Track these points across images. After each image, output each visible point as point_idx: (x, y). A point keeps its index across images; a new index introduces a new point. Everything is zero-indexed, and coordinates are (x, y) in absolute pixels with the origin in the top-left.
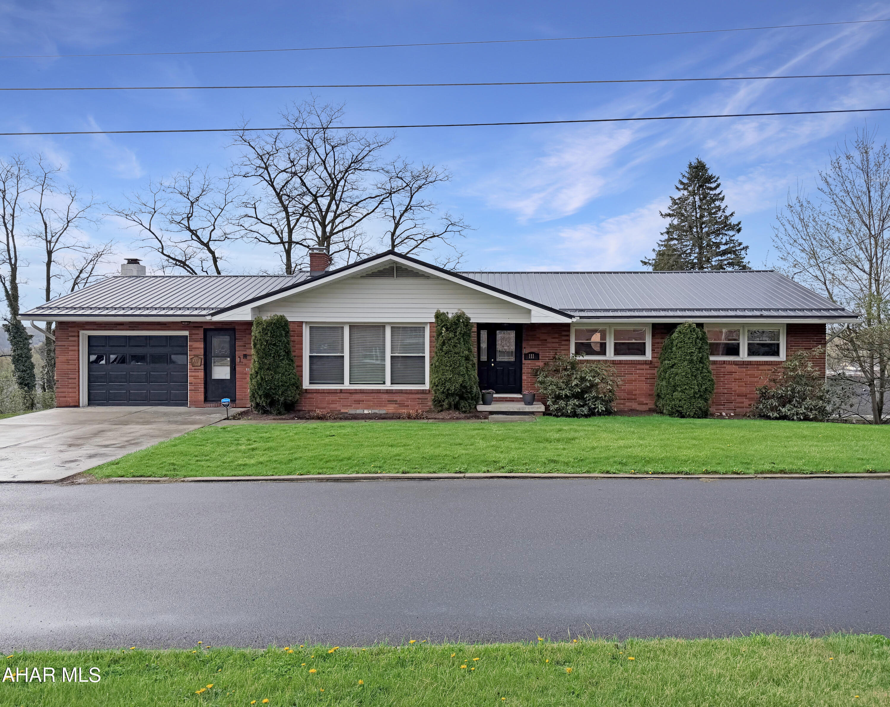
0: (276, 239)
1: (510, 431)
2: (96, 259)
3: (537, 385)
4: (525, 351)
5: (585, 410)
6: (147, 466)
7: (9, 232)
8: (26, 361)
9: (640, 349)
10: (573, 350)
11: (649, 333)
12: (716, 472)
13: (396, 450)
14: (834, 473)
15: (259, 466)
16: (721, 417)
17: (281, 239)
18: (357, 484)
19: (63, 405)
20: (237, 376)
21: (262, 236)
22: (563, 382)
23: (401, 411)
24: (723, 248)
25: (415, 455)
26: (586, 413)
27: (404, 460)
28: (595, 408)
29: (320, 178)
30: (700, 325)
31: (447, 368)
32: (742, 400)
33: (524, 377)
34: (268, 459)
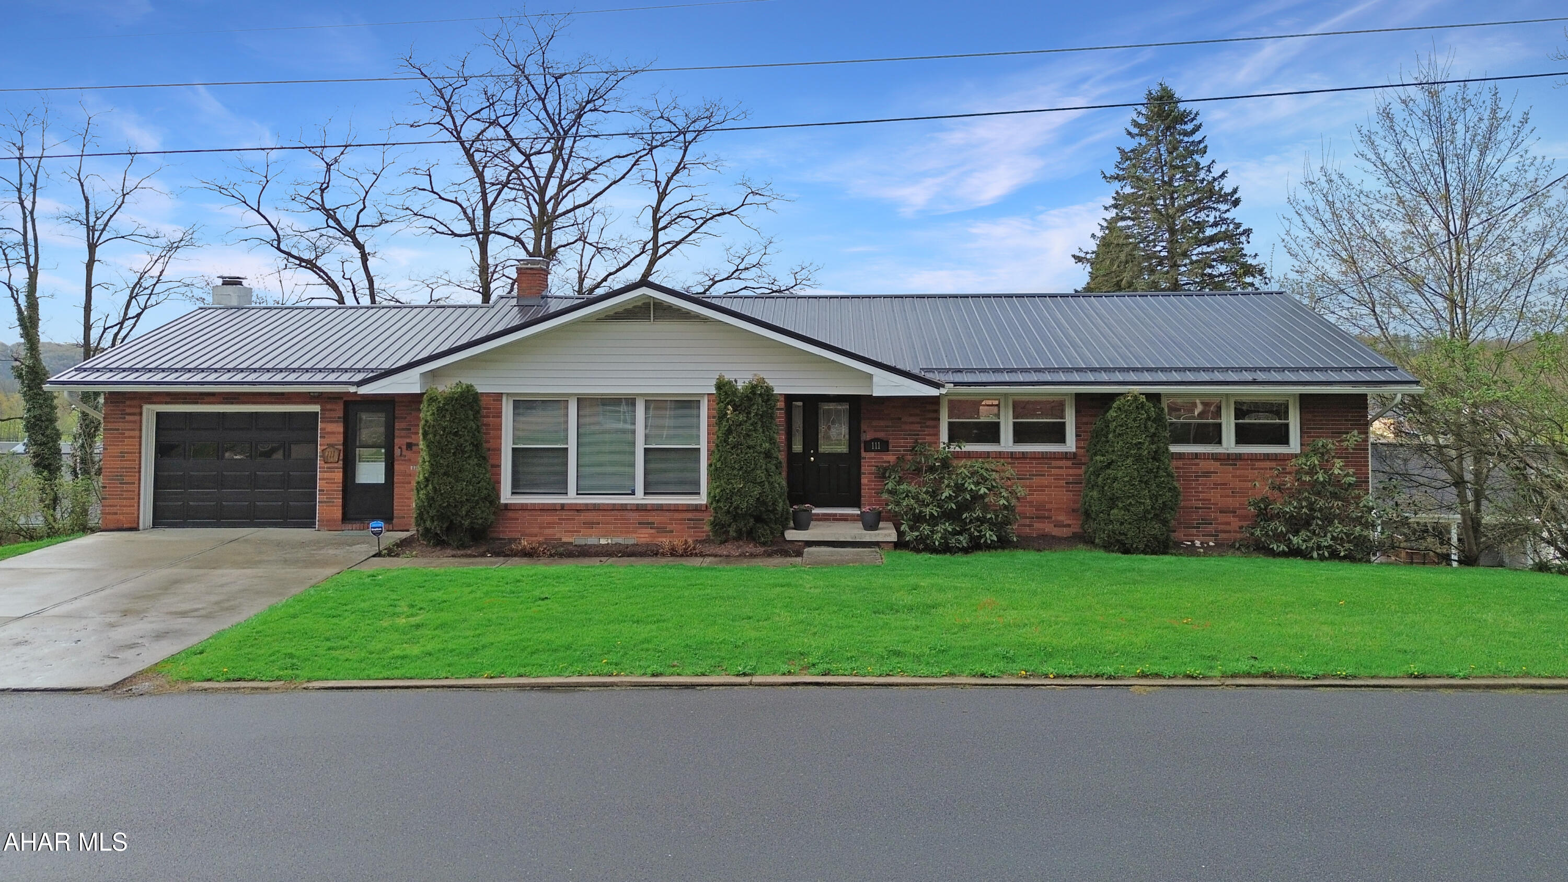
0: (465, 227)
1: (832, 590)
2: (168, 255)
3: (885, 496)
4: (867, 436)
5: (964, 540)
6: (249, 660)
7: (28, 213)
8: (47, 428)
9: (1057, 433)
10: (944, 436)
11: (1071, 406)
12: (1157, 676)
13: (644, 631)
14: (1355, 677)
15: (426, 659)
16: (1192, 551)
17: (473, 227)
18: (578, 696)
19: (112, 527)
20: (396, 479)
21: (442, 223)
22: (927, 492)
23: (660, 539)
24: (1209, 232)
25: (673, 641)
26: (965, 545)
27: (655, 650)
28: (980, 537)
29: (538, 119)
30: (1155, 398)
31: (735, 472)
32: (1227, 520)
33: (864, 481)
34: (441, 646)
